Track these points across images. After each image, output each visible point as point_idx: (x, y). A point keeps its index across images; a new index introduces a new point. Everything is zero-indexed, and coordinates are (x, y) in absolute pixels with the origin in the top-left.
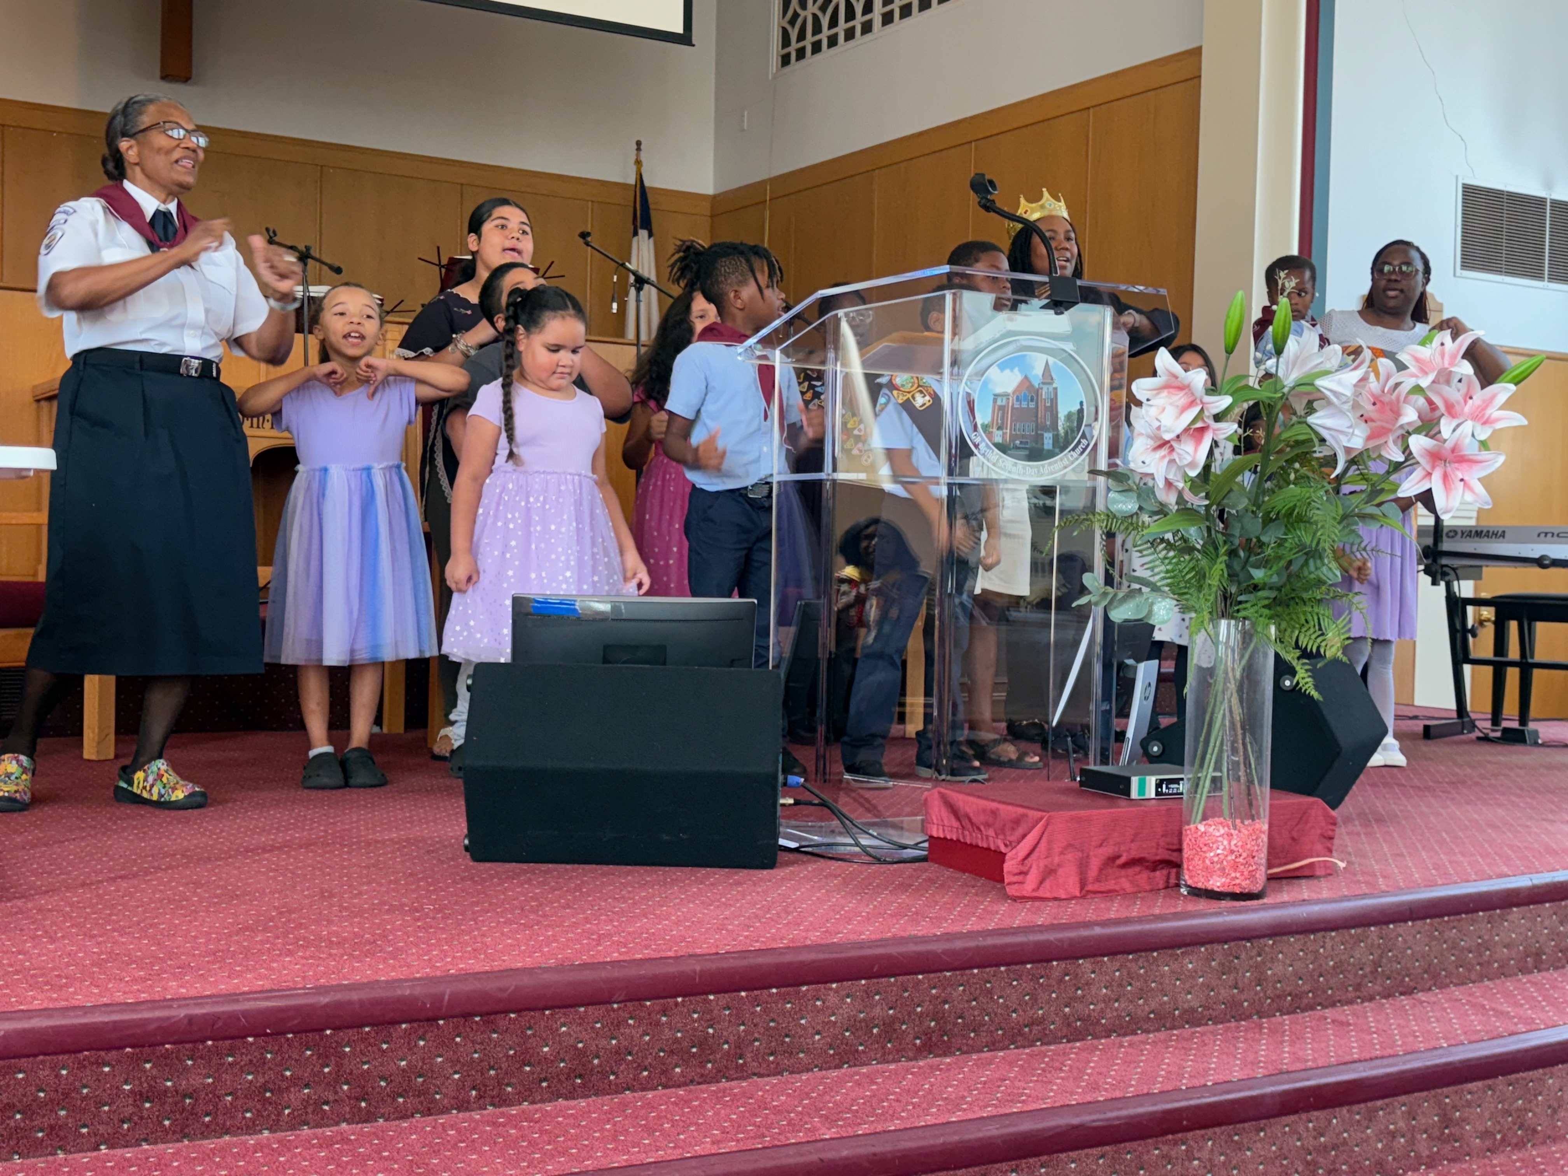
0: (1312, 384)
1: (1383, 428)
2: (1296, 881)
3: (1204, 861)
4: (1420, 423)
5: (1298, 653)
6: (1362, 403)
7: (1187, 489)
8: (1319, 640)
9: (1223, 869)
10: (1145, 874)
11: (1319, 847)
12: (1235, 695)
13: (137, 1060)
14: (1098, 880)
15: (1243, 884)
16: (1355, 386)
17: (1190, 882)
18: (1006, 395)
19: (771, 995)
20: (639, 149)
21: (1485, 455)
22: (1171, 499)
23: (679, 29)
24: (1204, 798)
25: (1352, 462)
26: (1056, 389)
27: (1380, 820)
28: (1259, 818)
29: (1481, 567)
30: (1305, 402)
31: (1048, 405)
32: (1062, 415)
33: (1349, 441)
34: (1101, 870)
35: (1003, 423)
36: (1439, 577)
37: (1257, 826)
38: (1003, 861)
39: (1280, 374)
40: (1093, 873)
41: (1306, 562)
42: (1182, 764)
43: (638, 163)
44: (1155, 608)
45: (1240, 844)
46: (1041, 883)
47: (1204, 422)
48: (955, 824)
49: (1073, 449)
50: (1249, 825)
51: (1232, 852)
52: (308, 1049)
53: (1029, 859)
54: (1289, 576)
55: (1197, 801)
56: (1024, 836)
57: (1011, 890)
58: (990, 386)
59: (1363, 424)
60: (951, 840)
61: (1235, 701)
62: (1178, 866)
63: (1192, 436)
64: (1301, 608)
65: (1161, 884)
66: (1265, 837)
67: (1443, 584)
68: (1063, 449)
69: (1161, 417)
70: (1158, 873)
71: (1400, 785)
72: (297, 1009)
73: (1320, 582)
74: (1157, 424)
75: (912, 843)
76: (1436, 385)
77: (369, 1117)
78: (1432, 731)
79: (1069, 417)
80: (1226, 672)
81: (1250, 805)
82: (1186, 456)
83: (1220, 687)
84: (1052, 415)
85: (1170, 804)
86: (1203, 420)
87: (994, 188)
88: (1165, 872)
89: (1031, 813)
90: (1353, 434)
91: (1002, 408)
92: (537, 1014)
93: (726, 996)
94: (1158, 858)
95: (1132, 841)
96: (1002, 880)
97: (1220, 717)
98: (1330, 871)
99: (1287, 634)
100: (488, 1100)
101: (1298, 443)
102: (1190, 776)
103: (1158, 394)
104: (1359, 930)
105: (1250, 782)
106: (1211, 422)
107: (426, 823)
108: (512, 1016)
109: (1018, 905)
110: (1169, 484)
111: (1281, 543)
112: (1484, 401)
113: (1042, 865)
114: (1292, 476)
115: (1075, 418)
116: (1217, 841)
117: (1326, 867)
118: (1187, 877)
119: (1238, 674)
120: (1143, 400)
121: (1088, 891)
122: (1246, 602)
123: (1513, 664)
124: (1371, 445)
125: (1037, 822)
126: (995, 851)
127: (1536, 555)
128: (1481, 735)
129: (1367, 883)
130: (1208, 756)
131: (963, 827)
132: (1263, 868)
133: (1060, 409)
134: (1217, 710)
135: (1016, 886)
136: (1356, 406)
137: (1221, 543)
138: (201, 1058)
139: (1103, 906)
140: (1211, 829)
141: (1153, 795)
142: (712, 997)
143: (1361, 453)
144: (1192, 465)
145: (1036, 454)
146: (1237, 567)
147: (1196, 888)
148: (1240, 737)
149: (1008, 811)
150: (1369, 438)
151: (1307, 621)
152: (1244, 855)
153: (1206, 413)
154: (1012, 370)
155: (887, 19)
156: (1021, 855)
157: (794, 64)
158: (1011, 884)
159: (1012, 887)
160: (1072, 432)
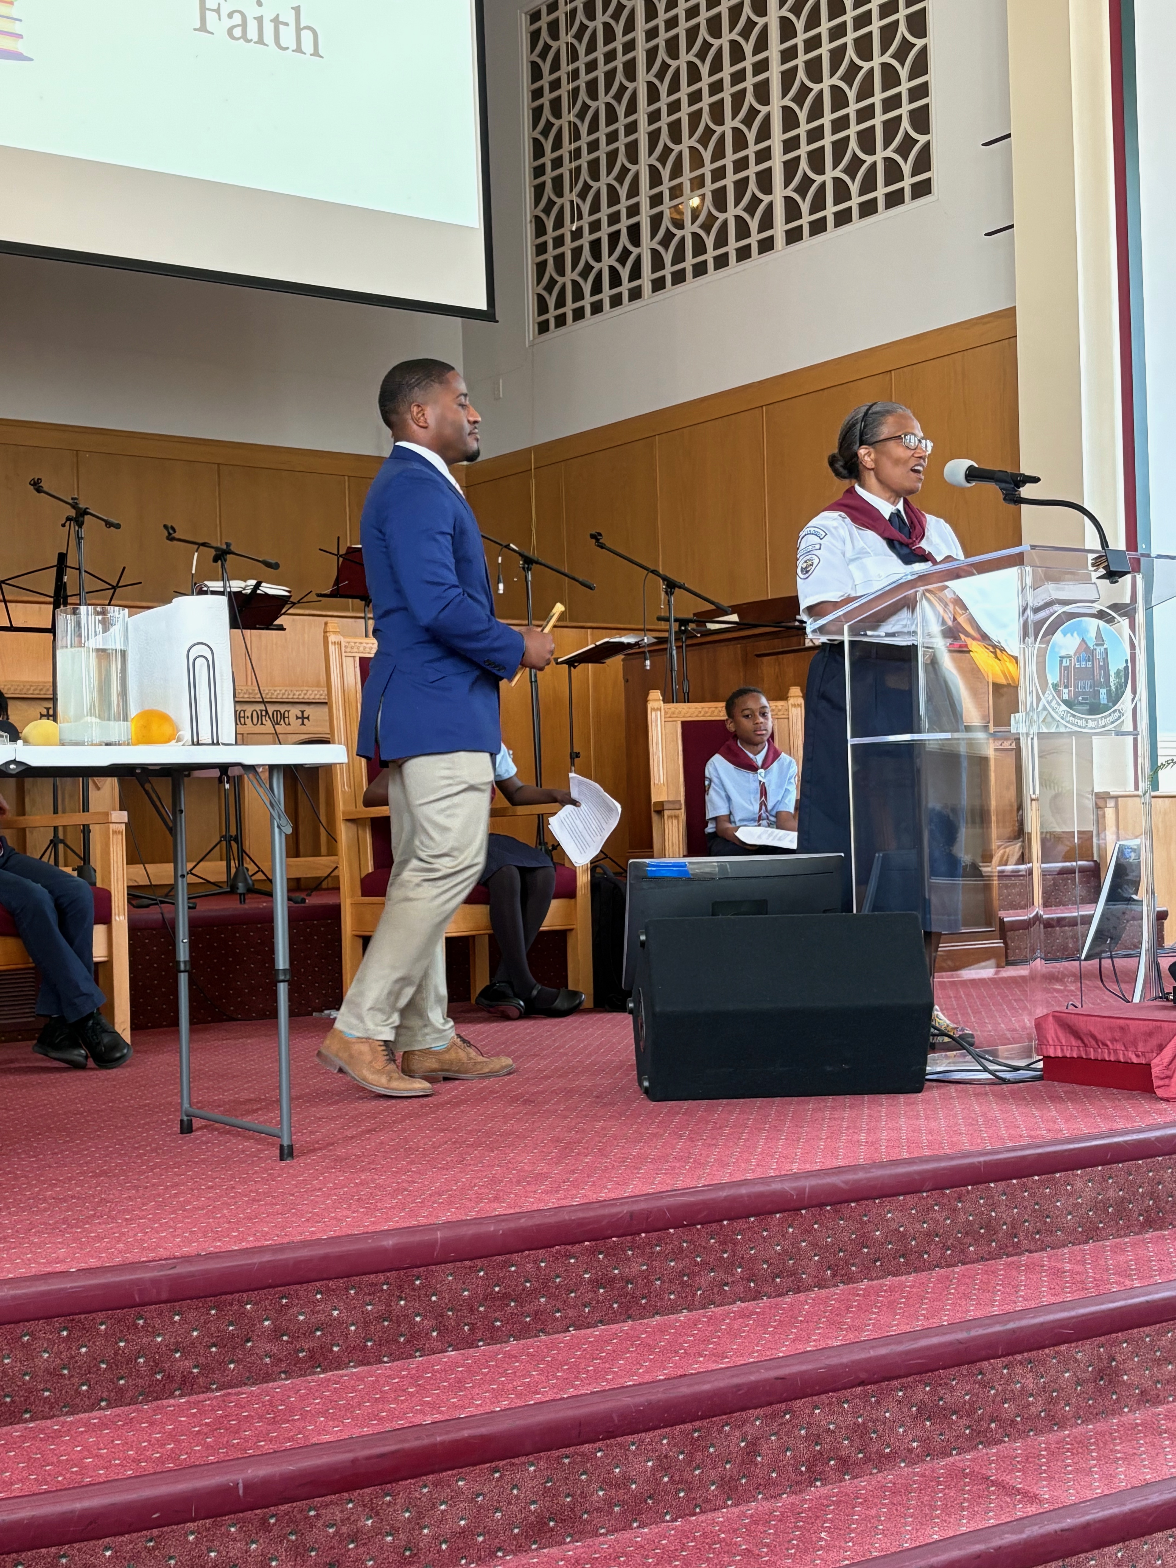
13: (594, 1252)
18: (1069, 657)
19: (1034, 1182)
23: (483, 306)
31: (1101, 664)
32: (1112, 671)
35: (1068, 682)
38: (1147, 1070)
49: (1123, 703)
52: (712, 1238)
58: (1057, 650)
60: (1072, 1058)
68: (1115, 704)
72: (704, 1203)
75: (1023, 1064)
77: (756, 1296)
79: (1118, 673)
84: (1105, 673)
91: (1067, 668)
92: (870, 1202)
93: (1003, 1183)
96: (1152, 1086)
100: (839, 1278)
108: (853, 1205)
115: (1122, 674)
133: (1110, 667)
135: (1165, 1089)
138: (638, 1248)
142: (992, 1185)
145: (1095, 708)
154: (1072, 635)
155: (658, 285)
156: (1166, 1061)
157: (554, 333)
158: (1159, 1087)
159: (1160, 1090)
160: (1121, 686)
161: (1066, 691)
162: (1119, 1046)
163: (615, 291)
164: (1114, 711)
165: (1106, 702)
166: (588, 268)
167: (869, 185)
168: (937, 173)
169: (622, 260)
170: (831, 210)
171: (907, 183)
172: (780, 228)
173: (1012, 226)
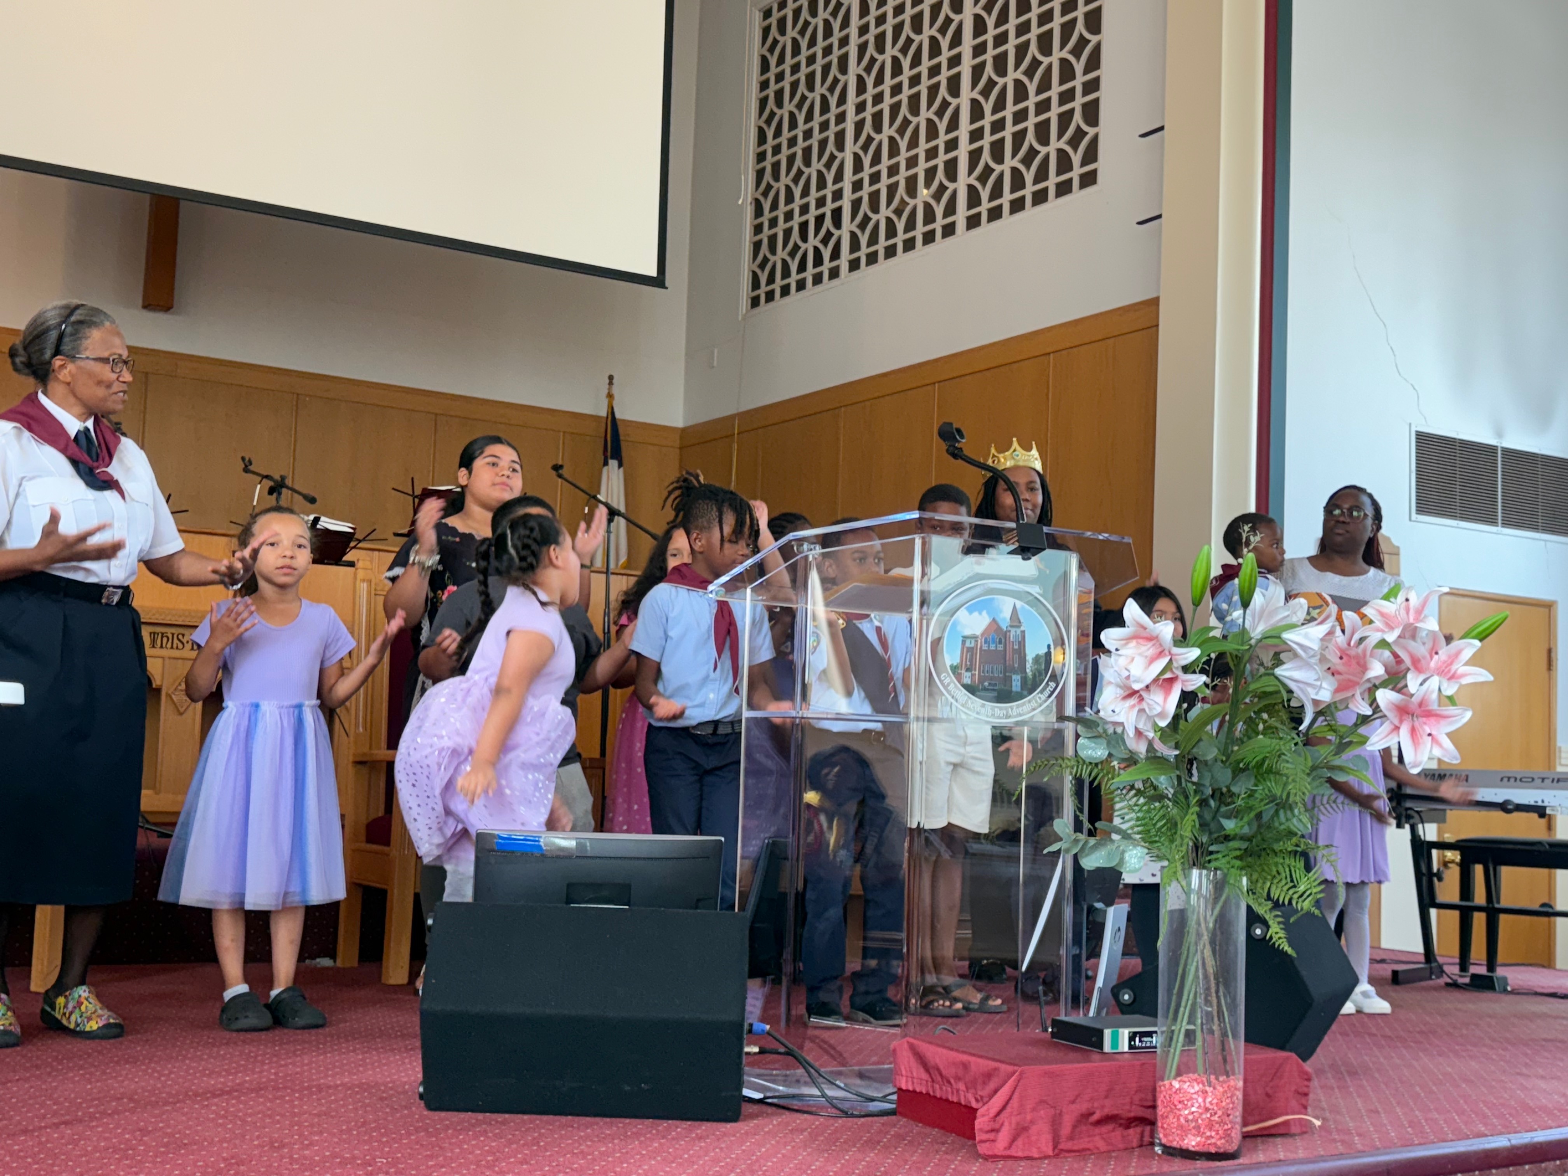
0: (1279, 637)
1: (1350, 681)
2: (1271, 1139)
3: (1178, 1119)
4: (1386, 677)
5: (1270, 904)
6: (1328, 656)
7: (1157, 739)
8: (1291, 892)
9: (1198, 1128)
10: (1119, 1132)
11: (1294, 1103)
12: (1208, 947)
14: (1071, 1138)
15: (1219, 1143)
16: (1322, 640)
17: (1164, 1141)
18: (974, 637)
20: (611, 383)
21: (1451, 710)
22: (1141, 748)
23: (653, 272)
24: (1178, 1052)
25: (1318, 714)
26: (1023, 632)
27: (1353, 1073)
28: (1234, 1074)
29: (1444, 810)
30: (1271, 653)
31: (1016, 647)
32: (1030, 657)
33: (1317, 694)
34: (1074, 1127)
35: (971, 665)
36: (1403, 820)
37: (1232, 1083)
38: (975, 1118)
39: (1247, 625)
40: (1066, 1130)
41: (1277, 812)
42: (1154, 1014)
43: (610, 396)
44: (1127, 856)
45: (1215, 1101)
46: (1013, 1140)
47: (1173, 672)
48: (925, 1076)
49: (1042, 692)
50: (1224, 1082)
51: (1207, 1110)
53: (1003, 1115)
54: (1260, 826)
55: (1171, 1055)
56: (996, 1091)
57: (982, 1149)
58: (959, 628)
59: (1330, 677)
60: (921, 1093)
61: (1208, 952)
62: (1152, 1123)
63: (1161, 686)
64: (1272, 860)
65: (1135, 1143)
66: (1239, 1094)
67: (1407, 827)
68: (1030, 693)
69: (1131, 667)
70: (1131, 1131)
71: (1371, 1035)
73: (1291, 834)
74: (1127, 673)
75: (880, 1095)
76: (1402, 640)
78: (1401, 977)
79: (1037, 659)
80: (1199, 924)
81: (1225, 1061)
82: (1156, 706)
83: (1191, 938)
84: (1020, 657)
85: (1142, 1057)
86: (1171, 670)
87: (962, 437)
88: (1139, 1130)
89: (1003, 1067)
90: (1321, 687)
91: (971, 650)
94: (1132, 1115)
95: (1106, 1097)
96: (972, 1137)
97: (1193, 969)
98: (1306, 1129)
99: (1259, 885)
101: (1265, 695)
102: (1164, 1029)
103: (1126, 644)
105: (1224, 1035)
106: (1179, 673)
107: (378, 1067)
109: (989, 1165)
110: (1139, 733)
111: (1251, 794)
112: (1449, 657)
113: (1014, 1120)
114: (1261, 727)
115: (1043, 660)
116: (1192, 1099)
117: (1301, 1125)
118: (1161, 1135)
119: (1211, 925)
120: (1112, 649)
121: (1062, 1150)
122: (1218, 852)
123: (1479, 909)
124: (1340, 696)
125: (1009, 1077)
126: (966, 1106)
127: (1499, 800)
128: (1449, 981)
129: (1343, 1142)
130: (1182, 1009)
131: (933, 1081)
132: (1238, 1127)
133: (1027, 652)
134: (1190, 961)
135: (987, 1144)
136: (1323, 659)
137: (1192, 793)
139: (1076, 1166)
140: (1186, 1086)
141: (1126, 1049)
143: (1329, 706)
144: (1162, 715)
145: (1004, 696)
146: (1208, 816)
147: (1170, 1147)
148: (1213, 990)
149: (978, 1065)
150: (1337, 691)
151: (1278, 873)
152: (1220, 1113)
153: (1175, 664)
154: (980, 613)
155: (854, 265)
156: (993, 1112)
157: (763, 306)
158: (982, 1141)
159: (983, 1145)
160: (1040, 674)
161: (969, 674)
162: (961, 1086)
163: (818, 270)
164: (1029, 702)
165: (1019, 689)
166: (796, 248)
167: (1042, 175)
168: (1103, 165)
169: (825, 241)
170: (1007, 197)
171: (1075, 174)
172: (962, 214)
173: (1159, 217)
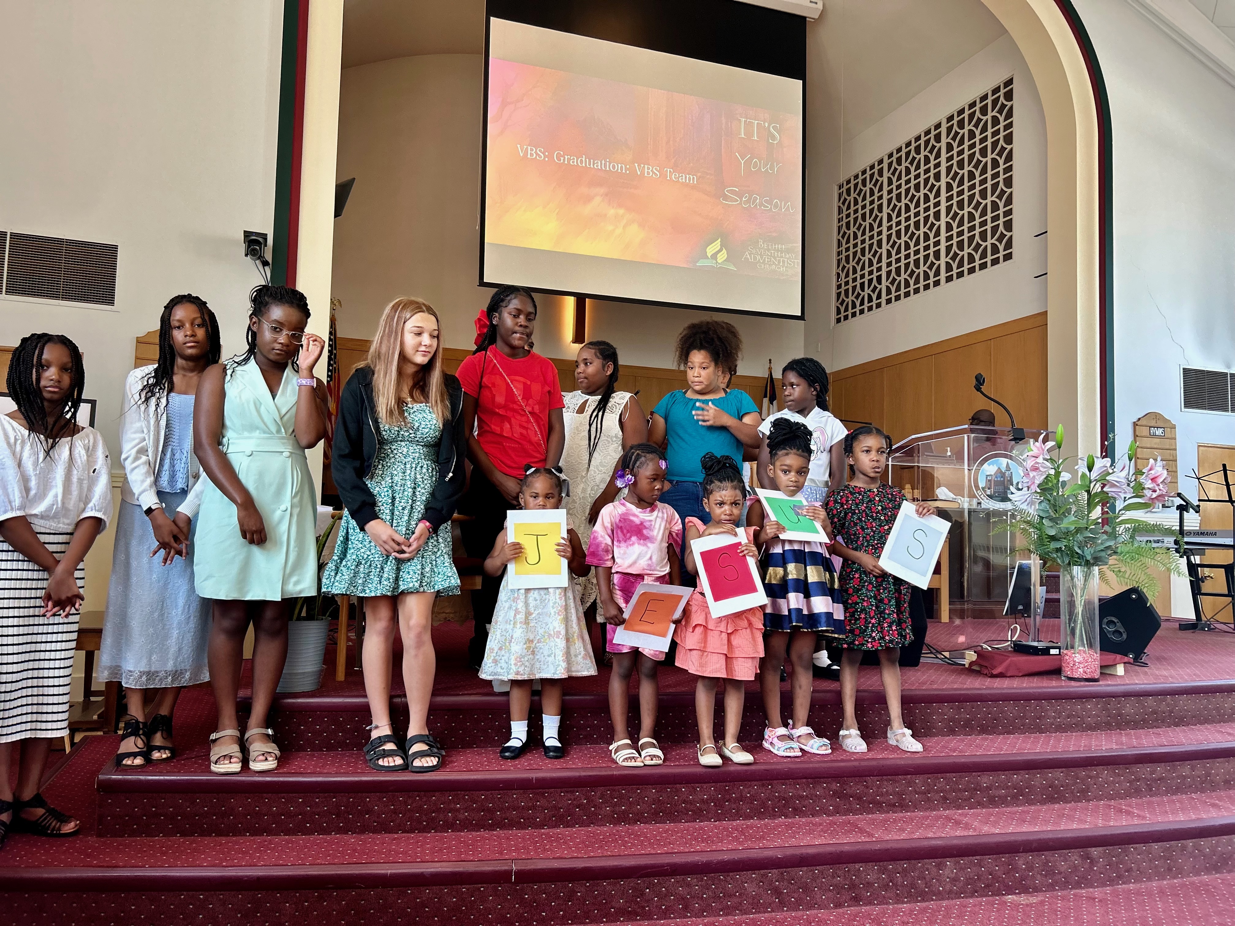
18: (990, 475)
20: (772, 362)
23: (799, 313)
26: (1011, 473)
29: (1204, 549)
31: (1008, 479)
32: (1014, 483)
35: (990, 487)
36: (1183, 554)
43: (769, 368)
58: (984, 472)
78: (1185, 626)
84: (1010, 483)
91: (990, 481)
104: (1162, 697)
133: (1013, 481)
145: (1004, 499)
154: (993, 465)
155: (889, 301)
157: (843, 323)
161: (989, 490)
163: (870, 304)
168: (1015, 250)
169: (874, 291)
170: (966, 267)
171: (1001, 254)
172: (943, 275)
173: (1046, 274)
